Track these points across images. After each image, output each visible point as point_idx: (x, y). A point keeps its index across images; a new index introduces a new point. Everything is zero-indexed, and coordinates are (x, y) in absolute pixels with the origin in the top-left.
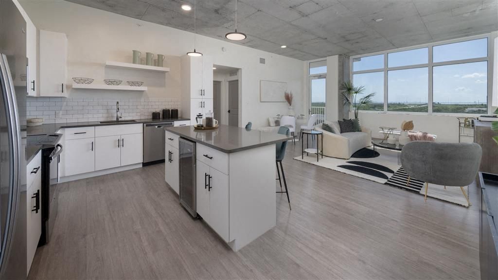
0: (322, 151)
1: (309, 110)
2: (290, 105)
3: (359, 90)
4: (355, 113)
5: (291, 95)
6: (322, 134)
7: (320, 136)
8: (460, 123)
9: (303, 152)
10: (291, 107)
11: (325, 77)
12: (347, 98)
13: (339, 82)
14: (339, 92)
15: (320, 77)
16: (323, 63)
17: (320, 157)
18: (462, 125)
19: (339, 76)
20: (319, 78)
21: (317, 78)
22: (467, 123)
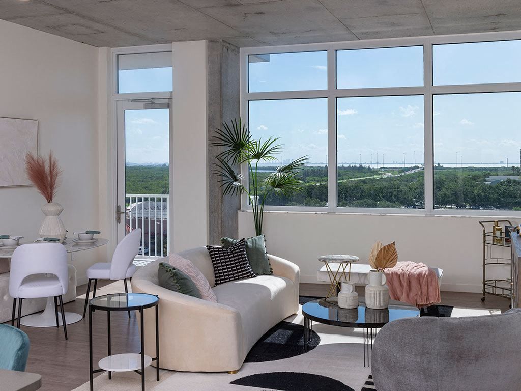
0: (157, 359)
1: (118, 208)
2: (49, 198)
3: (265, 147)
4: (256, 215)
5: (53, 166)
6: (156, 305)
7: (150, 313)
8: (485, 235)
9: (92, 372)
10: (51, 208)
11: (169, 106)
12: (231, 173)
13: (210, 122)
14: (209, 152)
15: (150, 102)
16: (163, 60)
17: (151, 376)
18: (489, 239)
19: (210, 104)
20: (147, 107)
21: (142, 104)
22: (498, 234)
